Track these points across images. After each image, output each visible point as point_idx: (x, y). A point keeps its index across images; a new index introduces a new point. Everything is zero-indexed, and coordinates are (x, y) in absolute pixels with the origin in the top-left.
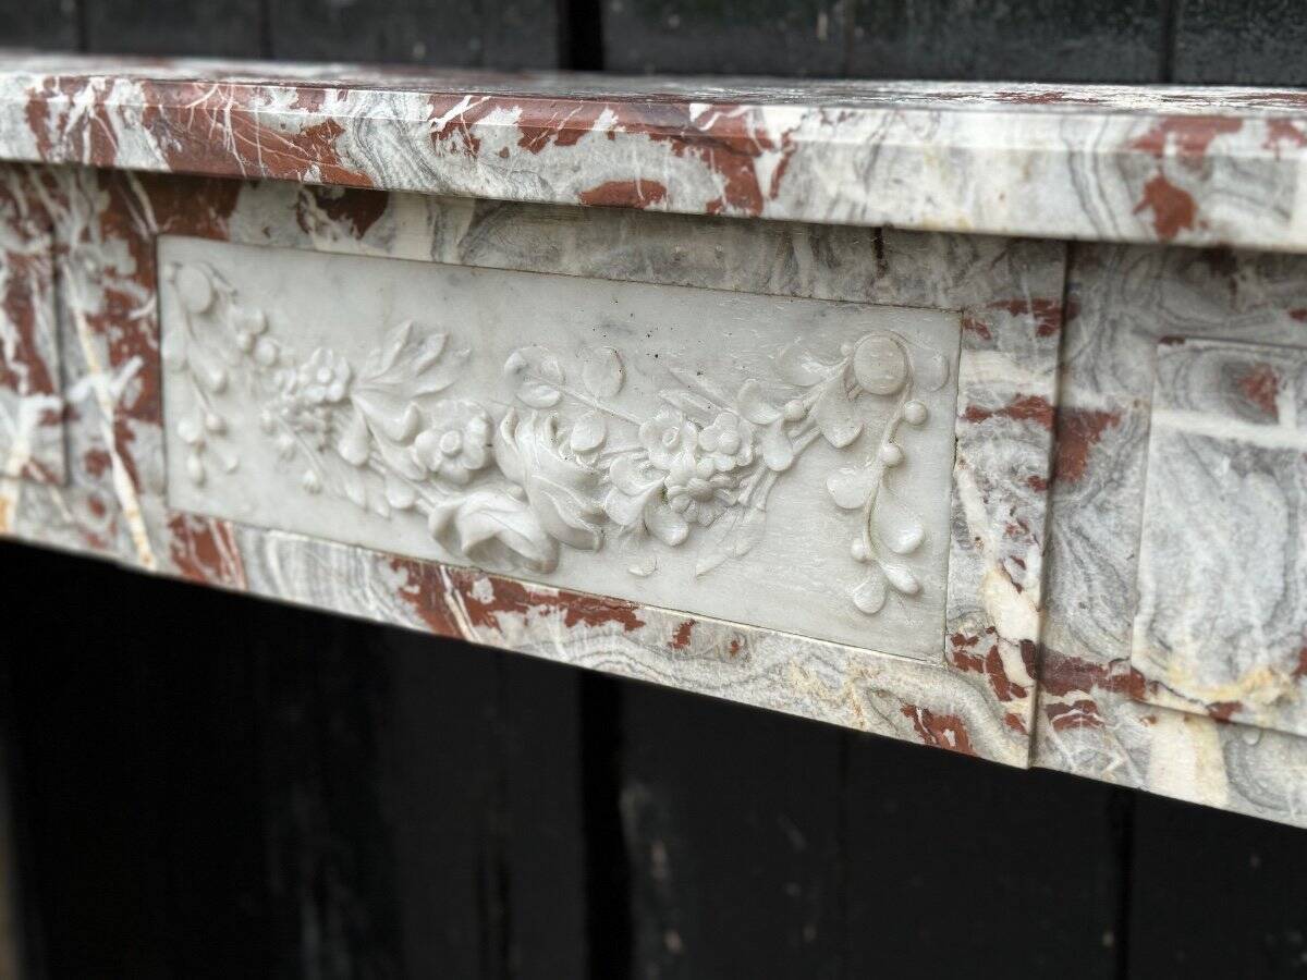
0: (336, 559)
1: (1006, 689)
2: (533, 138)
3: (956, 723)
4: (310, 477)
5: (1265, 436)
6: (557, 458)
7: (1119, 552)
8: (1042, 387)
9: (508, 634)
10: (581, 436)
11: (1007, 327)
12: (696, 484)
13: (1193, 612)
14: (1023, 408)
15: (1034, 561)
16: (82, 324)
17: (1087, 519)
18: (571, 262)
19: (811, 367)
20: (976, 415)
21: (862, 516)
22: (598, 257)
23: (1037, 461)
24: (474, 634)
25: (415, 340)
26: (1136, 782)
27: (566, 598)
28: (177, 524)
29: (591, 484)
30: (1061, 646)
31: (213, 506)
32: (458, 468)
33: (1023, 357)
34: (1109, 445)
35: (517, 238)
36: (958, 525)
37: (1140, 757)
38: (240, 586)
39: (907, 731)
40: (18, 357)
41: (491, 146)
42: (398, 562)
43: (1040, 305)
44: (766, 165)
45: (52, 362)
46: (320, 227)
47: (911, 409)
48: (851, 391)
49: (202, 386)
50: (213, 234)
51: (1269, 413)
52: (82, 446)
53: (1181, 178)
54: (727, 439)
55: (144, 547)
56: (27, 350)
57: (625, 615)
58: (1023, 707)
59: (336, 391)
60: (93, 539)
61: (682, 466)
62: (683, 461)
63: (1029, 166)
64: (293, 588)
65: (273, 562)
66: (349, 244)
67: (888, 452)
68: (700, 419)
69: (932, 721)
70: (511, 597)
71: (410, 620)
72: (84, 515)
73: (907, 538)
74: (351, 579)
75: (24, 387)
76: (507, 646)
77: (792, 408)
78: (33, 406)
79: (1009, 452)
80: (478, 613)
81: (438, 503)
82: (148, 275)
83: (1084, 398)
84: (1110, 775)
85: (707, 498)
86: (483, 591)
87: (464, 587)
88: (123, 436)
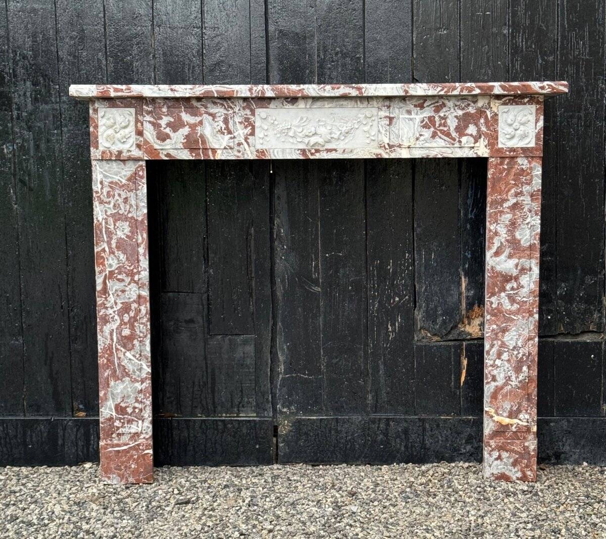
0: (288, 151)
1: (386, 149)
2: (333, 89)
3: (380, 154)
4: (283, 140)
5: (411, 117)
6: (326, 130)
7: (397, 131)
8: (388, 115)
9: (318, 156)
10: (329, 128)
11: (383, 108)
12: (347, 131)
13: (405, 136)
14: (386, 117)
15: (388, 133)
16: (237, 123)
17: (393, 129)
18: (326, 106)
19: (360, 115)
20: (381, 118)
21: (368, 132)
22: (330, 105)
23: (388, 123)
24: (312, 157)
25: (302, 119)
26: (400, 157)
27: (326, 150)
28: (257, 151)
29: (331, 134)
30: (391, 144)
31: (264, 147)
32: (311, 134)
33: (385, 111)
34: (395, 120)
35: (319, 104)
36: (379, 131)
37: (400, 154)
38: (269, 158)
39: (375, 157)
40: (225, 129)
41: (327, 90)
42: (298, 150)
43: (387, 106)
44: (363, 90)
45: (232, 130)
46: (286, 105)
47: (373, 119)
48: (366, 117)
49: (263, 129)
50: (267, 108)
51: (411, 114)
52: (237, 142)
53: (407, 89)
54: (350, 125)
55: (250, 155)
56: (227, 128)
57: (336, 150)
58: (388, 151)
59: (289, 127)
60: (238, 157)
61: (344, 129)
62: (345, 128)
63: (392, 89)
64: (280, 157)
65: (276, 154)
66: (291, 107)
67: (371, 124)
68: (346, 123)
69: (377, 155)
70: (317, 151)
71: (301, 157)
72: (236, 153)
73: (373, 134)
74: (290, 153)
75: (226, 134)
76: (317, 158)
77: (359, 120)
78: (227, 137)
79: (385, 122)
80: (312, 154)
81: (306, 140)
82: (253, 114)
83: (392, 116)
84: (397, 157)
85: (347, 133)
86: (313, 151)
87: (310, 151)
88: (246, 139)
